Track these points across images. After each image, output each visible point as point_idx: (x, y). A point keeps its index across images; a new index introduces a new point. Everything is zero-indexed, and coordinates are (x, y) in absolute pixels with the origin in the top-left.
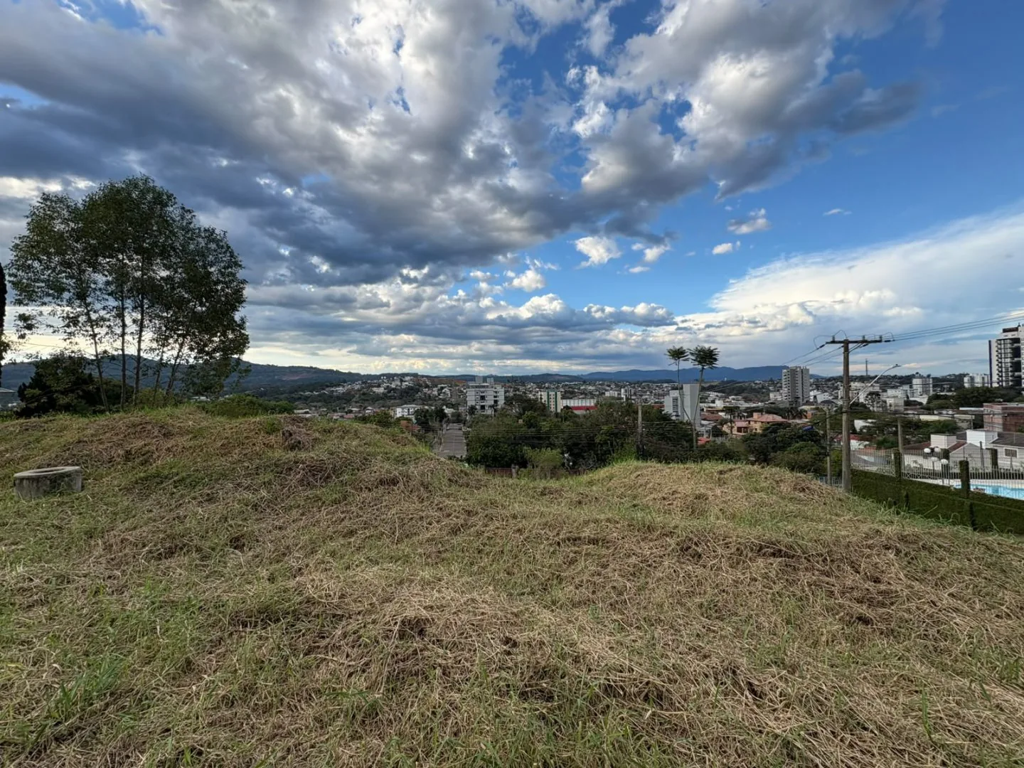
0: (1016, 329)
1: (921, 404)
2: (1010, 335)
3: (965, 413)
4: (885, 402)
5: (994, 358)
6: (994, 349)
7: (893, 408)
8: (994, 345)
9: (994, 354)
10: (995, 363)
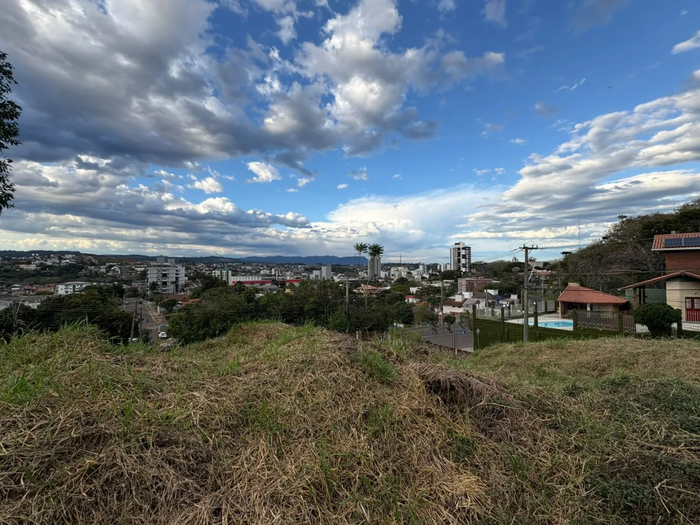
0: (459, 244)
1: (426, 278)
2: (457, 246)
3: (447, 283)
4: (414, 277)
5: (452, 257)
6: (452, 252)
8: (452, 250)
9: (452, 254)
10: (452, 259)
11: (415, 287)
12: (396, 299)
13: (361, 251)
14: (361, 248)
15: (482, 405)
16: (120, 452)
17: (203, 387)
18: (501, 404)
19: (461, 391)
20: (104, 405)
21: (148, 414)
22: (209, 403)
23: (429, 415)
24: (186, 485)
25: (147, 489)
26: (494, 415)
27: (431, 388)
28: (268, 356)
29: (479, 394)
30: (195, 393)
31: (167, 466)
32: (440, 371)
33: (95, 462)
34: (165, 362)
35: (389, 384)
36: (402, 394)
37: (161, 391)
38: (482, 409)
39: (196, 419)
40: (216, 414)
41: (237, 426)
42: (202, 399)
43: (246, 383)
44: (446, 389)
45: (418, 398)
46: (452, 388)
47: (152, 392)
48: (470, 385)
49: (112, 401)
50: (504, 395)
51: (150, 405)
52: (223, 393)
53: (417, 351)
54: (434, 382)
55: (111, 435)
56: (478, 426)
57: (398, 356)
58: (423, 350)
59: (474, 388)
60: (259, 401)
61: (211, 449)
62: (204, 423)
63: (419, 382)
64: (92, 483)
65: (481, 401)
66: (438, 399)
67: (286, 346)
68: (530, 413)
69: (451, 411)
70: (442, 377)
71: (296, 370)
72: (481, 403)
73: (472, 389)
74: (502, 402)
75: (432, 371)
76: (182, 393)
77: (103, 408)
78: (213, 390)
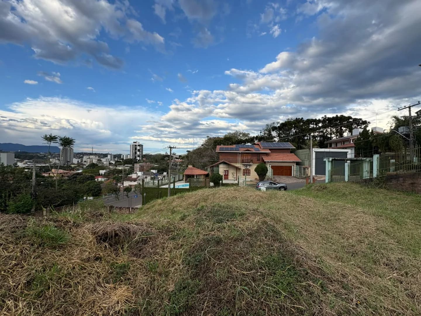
0: (136, 142)
1: (113, 164)
2: (135, 144)
3: (127, 166)
4: (103, 163)
5: (131, 150)
6: (131, 147)
7: (105, 165)
8: (131, 146)
9: (131, 149)
11: (103, 170)
12: (88, 179)
13: (50, 141)
14: (51, 138)
15: (136, 240)
18: (147, 235)
19: (122, 235)
23: (97, 259)
26: (143, 243)
27: (101, 239)
29: (135, 233)
32: (108, 226)
35: (61, 247)
36: (74, 251)
38: (136, 242)
44: (112, 237)
45: (89, 250)
46: (116, 235)
48: (129, 230)
50: (149, 229)
53: (94, 215)
54: (103, 234)
56: (133, 253)
57: (74, 223)
58: (99, 213)
59: (131, 231)
63: (91, 238)
65: (135, 237)
66: (106, 245)
68: (162, 235)
69: (115, 250)
70: (109, 230)
72: (135, 239)
73: (130, 232)
74: (148, 234)
75: (102, 227)
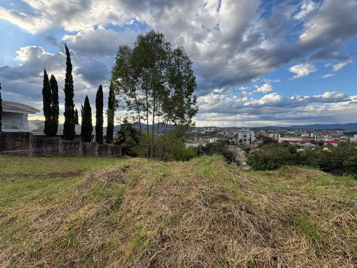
16: (233, 207)
17: (266, 194)
20: (227, 186)
21: (242, 196)
22: (269, 203)
24: (259, 236)
25: (243, 227)
28: (308, 189)
30: (262, 195)
31: (251, 223)
33: (225, 207)
34: (248, 176)
37: (247, 189)
39: (263, 208)
40: (273, 210)
41: (286, 222)
42: (266, 200)
43: (291, 201)
47: (243, 188)
49: (230, 186)
51: (243, 193)
52: (277, 201)
55: (230, 199)
60: (301, 214)
61: (271, 226)
62: (267, 212)
64: (224, 213)
67: (324, 187)
71: (333, 206)
76: (256, 193)
77: (227, 187)
78: (271, 197)
